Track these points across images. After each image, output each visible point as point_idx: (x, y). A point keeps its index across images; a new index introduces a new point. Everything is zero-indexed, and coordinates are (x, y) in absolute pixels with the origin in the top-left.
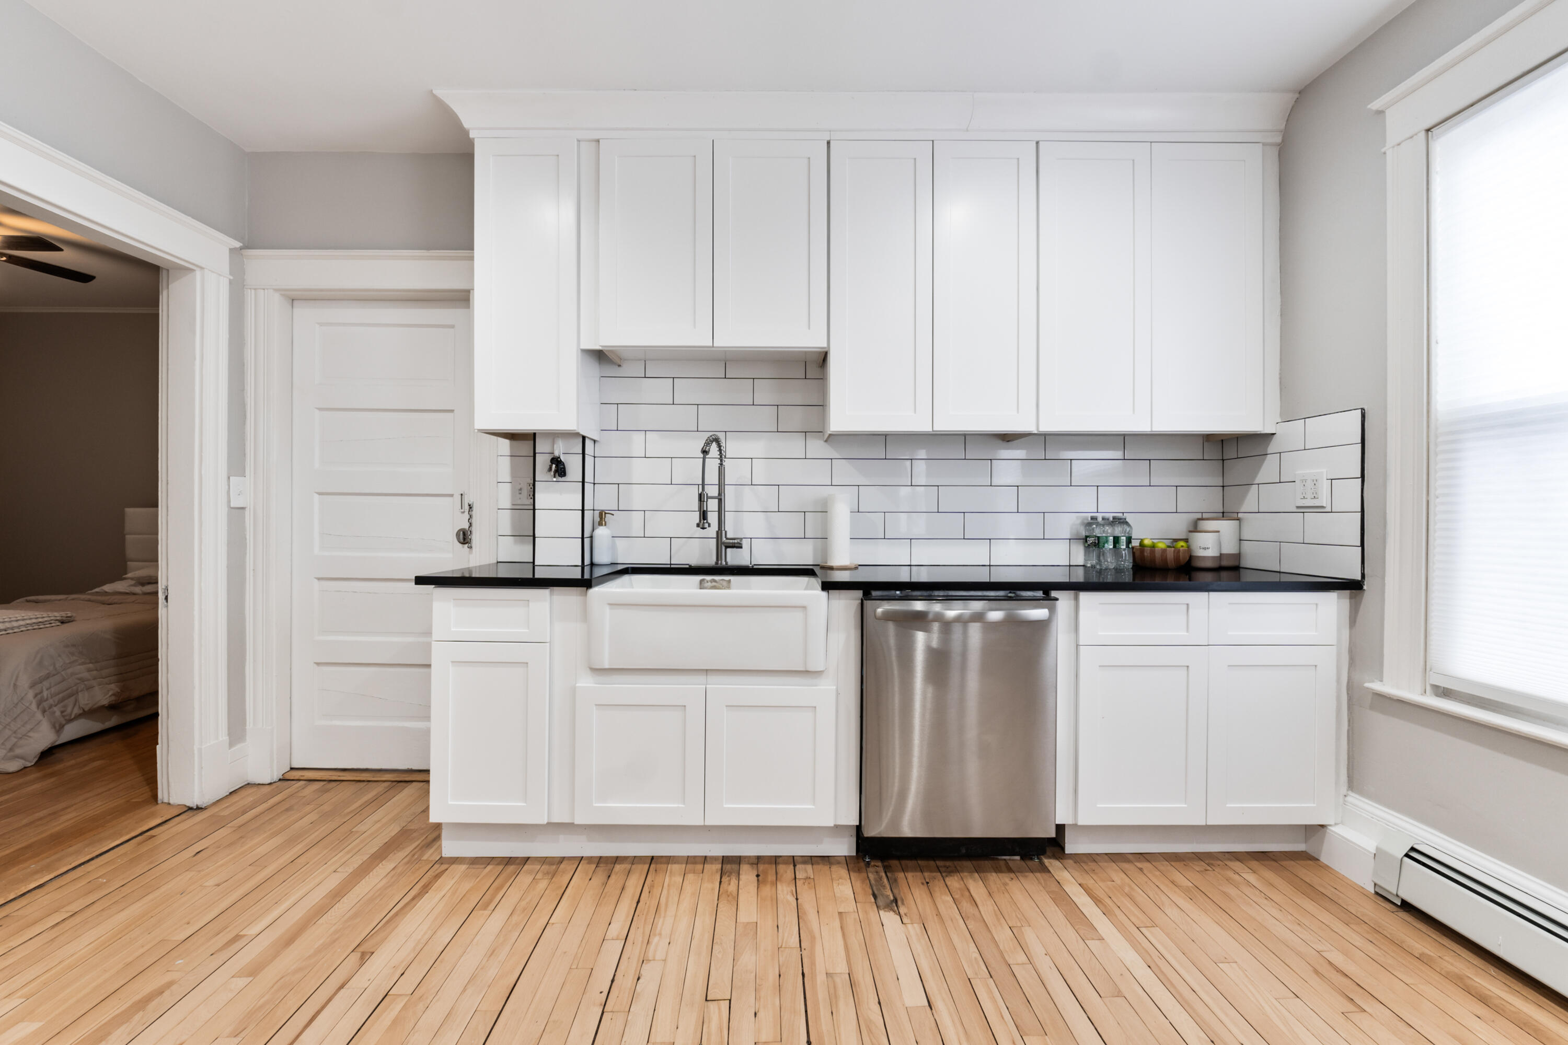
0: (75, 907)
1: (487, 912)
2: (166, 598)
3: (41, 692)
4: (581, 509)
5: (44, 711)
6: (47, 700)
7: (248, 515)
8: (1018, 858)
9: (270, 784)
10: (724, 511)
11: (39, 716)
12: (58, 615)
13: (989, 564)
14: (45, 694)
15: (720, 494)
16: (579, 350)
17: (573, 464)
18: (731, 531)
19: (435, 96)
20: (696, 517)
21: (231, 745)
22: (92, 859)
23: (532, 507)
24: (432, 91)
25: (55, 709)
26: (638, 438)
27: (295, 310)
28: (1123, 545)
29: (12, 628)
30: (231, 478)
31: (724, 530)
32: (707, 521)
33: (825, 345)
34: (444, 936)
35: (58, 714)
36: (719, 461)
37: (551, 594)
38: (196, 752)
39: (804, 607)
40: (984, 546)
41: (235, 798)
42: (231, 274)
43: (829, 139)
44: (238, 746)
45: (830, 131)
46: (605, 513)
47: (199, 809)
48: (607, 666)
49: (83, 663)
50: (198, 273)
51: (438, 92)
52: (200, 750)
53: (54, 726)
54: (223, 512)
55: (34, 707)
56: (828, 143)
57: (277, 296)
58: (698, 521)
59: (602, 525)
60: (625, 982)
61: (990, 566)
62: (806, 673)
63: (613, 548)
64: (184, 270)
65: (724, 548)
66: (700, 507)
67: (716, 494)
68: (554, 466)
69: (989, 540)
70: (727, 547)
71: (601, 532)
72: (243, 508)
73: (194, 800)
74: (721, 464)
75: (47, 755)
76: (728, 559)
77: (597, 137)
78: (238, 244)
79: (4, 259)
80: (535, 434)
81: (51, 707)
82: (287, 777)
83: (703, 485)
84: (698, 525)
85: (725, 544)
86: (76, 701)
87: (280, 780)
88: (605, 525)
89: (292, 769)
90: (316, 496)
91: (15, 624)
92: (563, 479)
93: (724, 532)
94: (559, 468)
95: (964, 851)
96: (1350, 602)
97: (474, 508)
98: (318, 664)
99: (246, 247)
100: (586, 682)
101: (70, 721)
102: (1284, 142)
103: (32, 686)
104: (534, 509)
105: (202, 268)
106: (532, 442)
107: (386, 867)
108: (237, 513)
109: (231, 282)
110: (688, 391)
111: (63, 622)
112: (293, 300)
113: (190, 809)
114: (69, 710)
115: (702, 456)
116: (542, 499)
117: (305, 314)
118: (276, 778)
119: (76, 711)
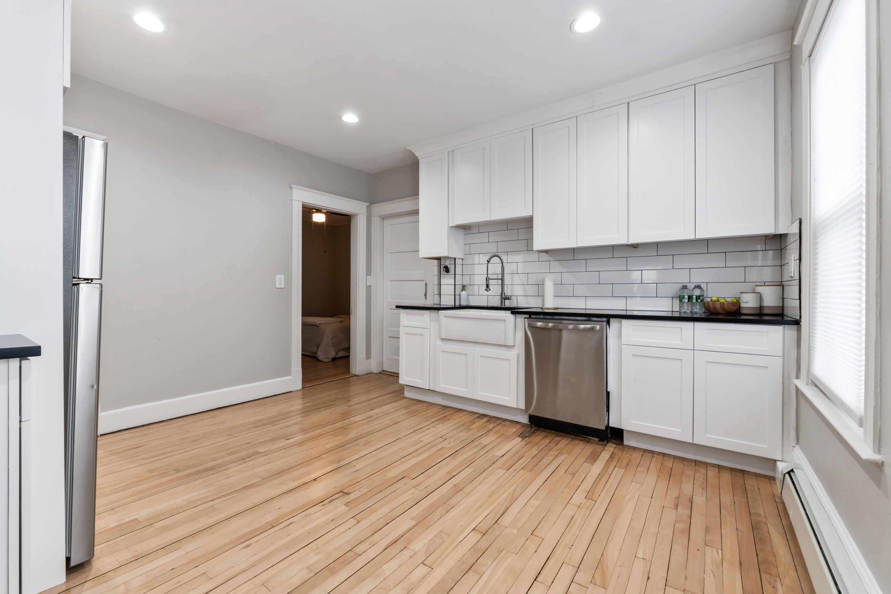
0: (325, 389)
1: (405, 409)
2: (352, 312)
3: (333, 341)
4: (454, 284)
5: (333, 347)
6: (334, 343)
7: (372, 287)
8: (596, 439)
9: (376, 373)
10: (504, 285)
11: (332, 347)
12: (340, 320)
13: (626, 309)
14: (334, 341)
15: (502, 278)
16: (449, 228)
17: (451, 268)
18: (508, 293)
19: (407, 150)
20: (485, 287)
21: (367, 359)
22: (332, 381)
23: (440, 284)
24: (406, 148)
25: (336, 346)
26: (477, 256)
27: (384, 222)
28: (694, 300)
29: (329, 322)
30: (367, 277)
31: (504, 292)
32: (489, 288)
33: (532, 215)
34: (391, 411)
35: (337, 348)
36: (501, 264)
37: (430, 313)
38: (357, 359)
39: (505, 320)
40: (623, 301)
41: (367, 375)
42: (367, 214)
43: (533, 128)
44: (369, 360)
45: (533, 125)
46: (465, 286)
47: (358, 376)
48: (444, 338)
49: (343, 334)
50: (358, 216)
51: (408, 148)
52: (358, 358)
53: (335, 351)
54: (365, 286)
55: (331, 345)
56: (533, 129)
57: (379, 218)
58: (486, 288)
59: (463, 290)
60: (424, 429)
61: (626, 310)
62: (506, 346)
63: (468, 299)
64: (355, 215)
65: (503, 300)
66: (487, 282)
67: (501, 278)
68: (445, 269)
69: (626, 298)
70: (505, 299)
71: (464, 293)
72: (371, 286)
73: (357, 373)
74: (502, 265)
75: (334, 359)
76: (506, 304)
77: (453, 150)
78: (368, 204)
79: (329, 213)
80: (440, 258)
81: (335, 346)
82: (381, 372)
83: (487, 274)
84: (485, 290)
85: (504, 298)
86: (341, 345)
87: (379, 373)
88: (465, 290)
89: (383, 371)
90: (389, 282)
91: (330, 321)
92: (448, 273)
93: (503, 293)
94: (447, 270)
95: (570, 430)
96: (797, 332)
97: (427, 285)
98: (390, 337)
99: (371, 204)
100: (440, 343)
101: (340, 351)
102: (791, 58)
103: (331, 339)
104: (440, 285)
105: (359, 214)
106: (440, 261)
107: (390, 395)
108: (369, 288)
109: (367, 216)
110: (493, 237)
111: (341, 322)
112: (384, 218)
113: (356, 375)
114: (339, 348)
115: (487, 263)
116: (443, 281)
117: (387, 222)
118: (378, 372)
119: (341, 348)
